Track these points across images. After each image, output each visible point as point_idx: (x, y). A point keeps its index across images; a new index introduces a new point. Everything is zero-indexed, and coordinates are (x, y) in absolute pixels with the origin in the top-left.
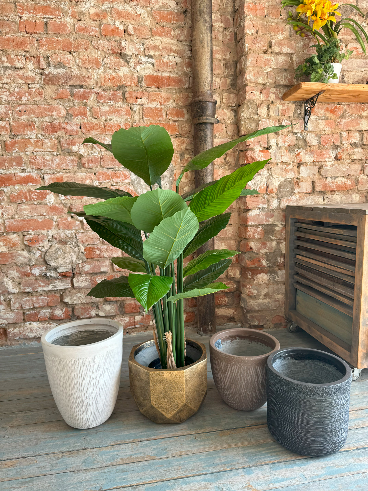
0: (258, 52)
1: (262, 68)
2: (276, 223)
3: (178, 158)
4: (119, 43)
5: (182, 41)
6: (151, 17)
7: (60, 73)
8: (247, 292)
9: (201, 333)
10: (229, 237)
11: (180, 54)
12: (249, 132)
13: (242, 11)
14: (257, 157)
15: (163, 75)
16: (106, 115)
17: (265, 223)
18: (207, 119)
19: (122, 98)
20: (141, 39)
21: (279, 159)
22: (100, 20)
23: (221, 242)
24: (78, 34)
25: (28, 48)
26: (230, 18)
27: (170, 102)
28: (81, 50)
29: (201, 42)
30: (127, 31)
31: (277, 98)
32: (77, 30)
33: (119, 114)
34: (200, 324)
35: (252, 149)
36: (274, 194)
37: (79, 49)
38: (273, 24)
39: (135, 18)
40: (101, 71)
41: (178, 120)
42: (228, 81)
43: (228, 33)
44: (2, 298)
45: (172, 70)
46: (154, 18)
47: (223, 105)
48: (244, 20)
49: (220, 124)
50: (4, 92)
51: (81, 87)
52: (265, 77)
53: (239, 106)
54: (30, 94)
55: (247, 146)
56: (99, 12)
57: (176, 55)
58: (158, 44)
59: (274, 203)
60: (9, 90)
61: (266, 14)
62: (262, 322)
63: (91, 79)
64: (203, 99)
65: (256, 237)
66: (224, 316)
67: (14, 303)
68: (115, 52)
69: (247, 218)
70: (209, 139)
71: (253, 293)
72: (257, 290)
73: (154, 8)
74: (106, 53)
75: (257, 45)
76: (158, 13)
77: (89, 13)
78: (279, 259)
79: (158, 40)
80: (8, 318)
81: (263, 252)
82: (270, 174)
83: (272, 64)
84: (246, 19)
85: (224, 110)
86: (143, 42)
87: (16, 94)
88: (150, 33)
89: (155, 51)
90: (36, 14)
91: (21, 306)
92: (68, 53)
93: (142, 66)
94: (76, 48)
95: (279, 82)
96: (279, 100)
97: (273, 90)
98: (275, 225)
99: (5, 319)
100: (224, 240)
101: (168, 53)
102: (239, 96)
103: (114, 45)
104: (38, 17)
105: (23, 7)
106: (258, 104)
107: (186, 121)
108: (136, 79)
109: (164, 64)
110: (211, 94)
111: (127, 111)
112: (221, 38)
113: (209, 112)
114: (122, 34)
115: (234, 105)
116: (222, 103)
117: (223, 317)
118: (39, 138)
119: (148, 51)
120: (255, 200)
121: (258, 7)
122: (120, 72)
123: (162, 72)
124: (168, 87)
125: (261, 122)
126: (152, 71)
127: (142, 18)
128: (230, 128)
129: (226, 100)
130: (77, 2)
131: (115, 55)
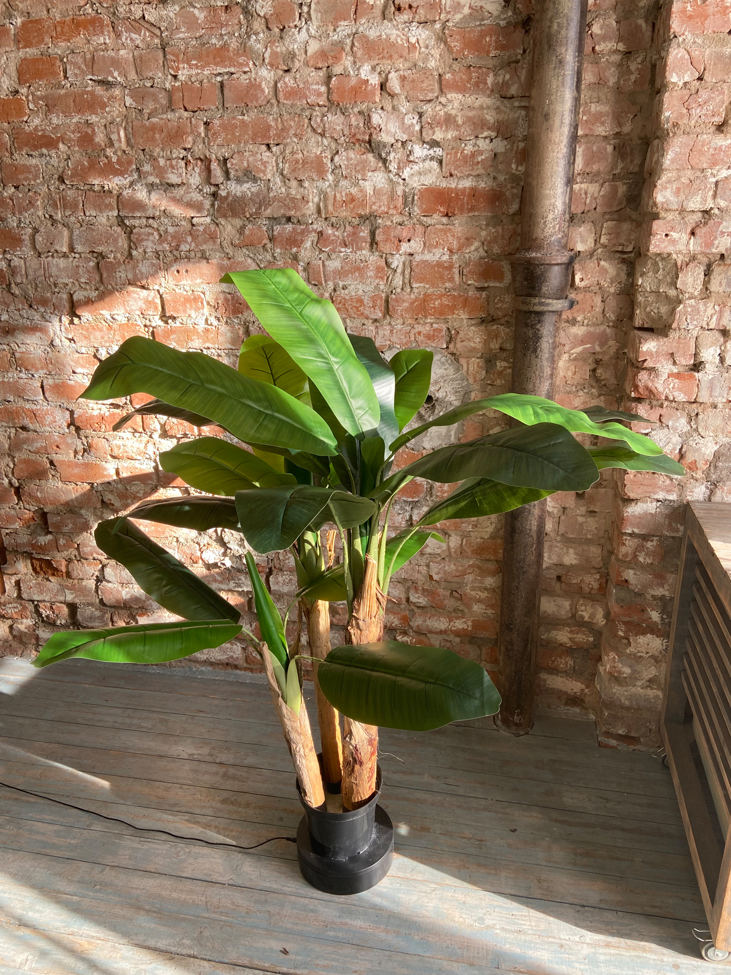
0: (697, 129)
1: (703, 170)
3: (481, 367)
4: (368, 120)
5: (512, 97)
6: (442, 46)
7: (248, 192)
8: (609, 665)
10: (586, 539)
11: (502, 130)
14: (661, 389)
15: (460, 186)
16: (335, 278)
17: (667, 533)
18: (541, 304)
19: (369, 240)
20: (415, 103)
21: (721, 395)
24: (284, 104)
25: (189, 143)
26: (644, 26)
27: (473, 248)
29: (546, 117)
30: (386, 87)
32: (281, 96)
33: (362, 277)
35: (652, 370)
36: (700, 472)
37: (284, 138)
39: (405, 53)
40: (327, 183)
41: (488, 287)
42: (622, 189)
43: (633, 67)
45: (483, 172)
46: (449, 49)
47: (600, 251)
48: (669, 46)
49: (588, 295)
50: (150, 234)
51: (289, 219)
52: (711, 193)
53: (640, 255)
54: (194, 238)
55: (640, 360)
56: (326, 48)
57: (493, 134)
58: (453, 112)
59: (697, 493)
60: (158, 230)
62: (636, 731)
63: (308, 201)
64: (534, 258)
65: (641, 559)
68: (358, 140)
69: (623, 519)
71: (620, 672)
72: (630, 667)
73: (450, 24)
74: (339, 144)
75: (697, 111)
76: (458, 33)
77: (306, 52)
79: (455, 102)
81: (654, 593)
82: (694, 427)
84: (673, 43)
85: (602, 263)
86: (420, 110)
87: (170, 239)
88: (436, 86)
89: (447, 130)
90: (203, 68)
92: (264, 148)
93: (416, 167)
94: (279, 138)
97: (728, 226)
100: (574, 543)
101: (476, 133)
103: (355, 123)
104: (205, 73)
105: (177, 56)
106: (679, 263)
107: (507, 289)
108: (401, 198)
109: (465, 157)
110: (560, 242)
111: (379, 269)
112: (612, 81)
113: (550, 287)
114: (374, 94)
115: (630, 249)
116: (598, 245)
117: (559, 693)
118: (211, 325)
119: (431, 132)
120: (646, 482)
122: (367, 183)
123: (459, 178)
124: (471, 214)
125: (682, 306)
126: (437, 178)
127: (423, 49)
128: (612, 303)
129: (608, 237)
130: (282, 30)
131: (357, 145)
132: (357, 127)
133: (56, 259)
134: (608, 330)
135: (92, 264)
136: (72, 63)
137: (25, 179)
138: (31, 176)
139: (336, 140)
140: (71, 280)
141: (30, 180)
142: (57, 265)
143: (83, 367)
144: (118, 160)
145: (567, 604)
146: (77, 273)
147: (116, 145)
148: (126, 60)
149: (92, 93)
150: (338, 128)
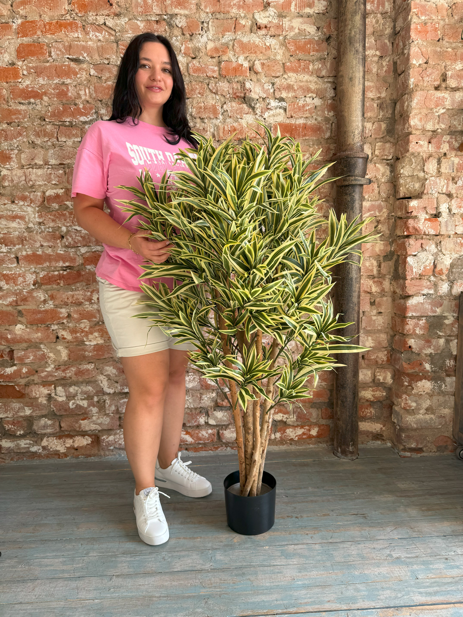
0: (428, 88)
1: (432, 109)
2: (446, 314)
4: (243, 85)
5: (323, 77)
6: (284, 48)
8: (403, 404)
9: (339, 454)
10: (378, 330)
11: (320, 94)
12: (411, 193)
13: (406, 34)
14: (421, 228)
15: (297, 123)
17: (430, 314)
18: (355, 180)
20: (270, 78)
21: (452, 230)
22: (219, 57)
23: (367, 336)
24: (192, 76)
26: (388, 43)
28: (195, 96)
29: (351, 79)
30: (253, 68)
31: (452, 148)
32: (191, 71)
34: (337, 442)
35: (416, 217)
36: (444, 275)
37: (192, 95)
38: (450, 50)
39: (264, 51)
40: (219, 121)
42: (384, 126)
43: (384, 64)
44: (96, 399)
45: (309, 115)
46: (288, 50)
47: (375, 158)
48: (410, 46)
49: (372, 185)
52: (436, 121)
53: (398, 159)
55: (408, 213)
56: (218, 46)
57: (314, 95)
58: (292, 83)
59: (444, 288)
61: (440, 37)
62: (421, 443)
63: (207, 131)
64: (351, 154)
65: (417, 332)
66: (368, 431)
67: (110, 406)
68: (238, 96)
69: (406, 307)
70: (357, 205)
71: (410, 407)
72: (416, 402)
73: (288, 37)
74: (226, 98)
75: (426, 79)
76: (293, 42)
77: (206, 48)
78: (448, 361)
79: (292, 78)
80: (101, 423)
81: (426, 352)
82: (440, 249)
83: (447, 103)
84: (412, 45)
85: (377, 165)
86: (273, 81)
88: (282, 70)
89: (288, 92)
91: (118, 409)
93: (271, 112)
94: (189, 94)
95: (456, 127)
96: (455, 152)
97: (447, 138)
98: (445, 316)
99: (99, 424)
100: (371, 333)
101: (305, 94)
102: (398, 146)
103: (235, 87)
106: (424, 158)
109: (299, 108)
110: (361, 146)
112: (375, 70)
113: (358, 171)
114: (246, 72)
115: (390, 157)
116: (374, 156)
117: (367, 433)
119: (279, 93)
120: (417, 284)
121: (429, 28)
122: (243, 121)
123: (296, 119)
124: (304, 138)
125: (428, 181)
126: (284, 118)
127: (273, 50)
128: (384, 188)
129: (379, 151)
130: (191, 36)
131: (237, 99)
132: (237, 89)
133: (35, 170)
134: (382, 203)
135: (61, 172)
136: (55, 47)
137: (17, 118)
138: (21, 117)
139: (225, 96)
140: (46, 182)
141: (20, 119)
142: (36, 173)
143: (49, 241)
144: (83, 107)
145: (369, 373)
146: (50, 178)
147: (83, 98)
148: (92, 47)
149: (69, 66)
150: (225, 90)
